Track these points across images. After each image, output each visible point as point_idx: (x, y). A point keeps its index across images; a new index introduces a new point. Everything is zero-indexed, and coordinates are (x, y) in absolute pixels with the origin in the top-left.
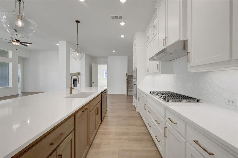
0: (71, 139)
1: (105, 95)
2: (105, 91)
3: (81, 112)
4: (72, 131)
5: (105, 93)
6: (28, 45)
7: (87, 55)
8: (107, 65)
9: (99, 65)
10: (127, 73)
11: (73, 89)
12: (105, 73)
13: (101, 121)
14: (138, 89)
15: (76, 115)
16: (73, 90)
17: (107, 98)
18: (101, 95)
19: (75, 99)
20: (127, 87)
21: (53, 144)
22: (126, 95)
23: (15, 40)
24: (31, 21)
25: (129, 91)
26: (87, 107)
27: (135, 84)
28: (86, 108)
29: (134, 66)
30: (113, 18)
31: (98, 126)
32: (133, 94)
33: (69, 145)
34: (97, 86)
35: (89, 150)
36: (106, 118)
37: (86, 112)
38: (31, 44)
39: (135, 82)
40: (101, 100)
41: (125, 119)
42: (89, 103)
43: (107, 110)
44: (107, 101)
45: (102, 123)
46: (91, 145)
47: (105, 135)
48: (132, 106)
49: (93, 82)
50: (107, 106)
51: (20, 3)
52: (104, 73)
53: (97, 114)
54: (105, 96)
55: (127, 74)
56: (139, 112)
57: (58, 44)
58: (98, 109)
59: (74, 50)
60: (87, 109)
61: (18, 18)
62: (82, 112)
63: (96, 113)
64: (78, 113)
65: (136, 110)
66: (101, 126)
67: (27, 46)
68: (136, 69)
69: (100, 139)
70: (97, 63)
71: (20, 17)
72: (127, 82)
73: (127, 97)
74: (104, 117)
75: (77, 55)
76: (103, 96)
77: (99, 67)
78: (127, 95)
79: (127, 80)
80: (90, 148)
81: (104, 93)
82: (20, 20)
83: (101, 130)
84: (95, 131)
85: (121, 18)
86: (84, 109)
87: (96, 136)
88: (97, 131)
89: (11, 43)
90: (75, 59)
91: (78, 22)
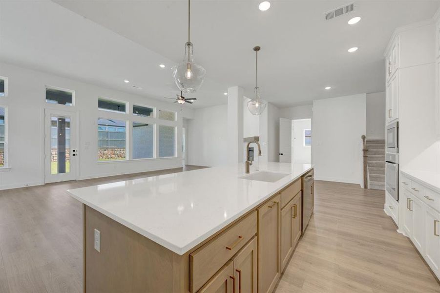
0: (253, 251)
1: (309, 181)
2: (310, 174)
3: (267, 208)
4: (253, 238)
5: (309, 176)
6: (192, 101)
7: (271, 104)
8: (310, 119)
9: (292, 120)
10: (365, 134)
11: (251, 164)
12: (306, 136)
13: (300, 232)
14: (404, 174)
15: (260, 210)
16: (250, 166)
17: (312, 187)
18: (301, 180)
19: (253, 181)
20: (365, 167)
21: (230, 249)
22: (362, 187)
23: (180, 98)
24: (199, 67)
25: (370, 177)
26: (276, 199)
27: (395, 163)
28: (275, 202)
29: (390, 117)
30: (328, 17)
31: (295, 241)
32: (383, 186)
33: (250, 259)
34: (289, 161)
35: (279, 282)
36: (311, 230)
37: (275, 209)
38: (195, 99)
39: (395, 155)
40: (302, 191)
41: (362, 245)
42: (279, 193)
43: (312, 214)
44: (312, 193)
45: (303, 238)
46: (282, 274)
47: (311, 263)
48: (383, 217)
49: (282, 154)
50: (313, 205)
51: (189, 48)
52: (304, 136)
53: (293, 216)
54: (310, 183)
55: (364, 137)
56: (408, 238)
57: (226, 94)
58: (295, 206)
59: (251, 100)
60: (276, 205)
61: (188, 68)
62: (269, 207)
63: (291, 215)
64: (263, 207)
65: (398, 231)
66: (301, 244)
67: (191, 103)
68: (398, 123)
69: (300, 269)
70: (290, 118)
71: (189, 66)
72: (365, 157)
73: (365, 191)
74: (307, 225)
75: (255, 107)
76: (304, 183)
77: (292, 125)
78: (366, 186)
79: (365, 151)
80: (280, 278)
81: (306, 177)
82: (189, 70)
83: (300, 250)
84: (290, 250)
85: (350, 8)
86: (272, 202)
87: (292, 260)
88: (294, 251)
89: (177, 101)
90: (253, 114)
91: (257, 49)
